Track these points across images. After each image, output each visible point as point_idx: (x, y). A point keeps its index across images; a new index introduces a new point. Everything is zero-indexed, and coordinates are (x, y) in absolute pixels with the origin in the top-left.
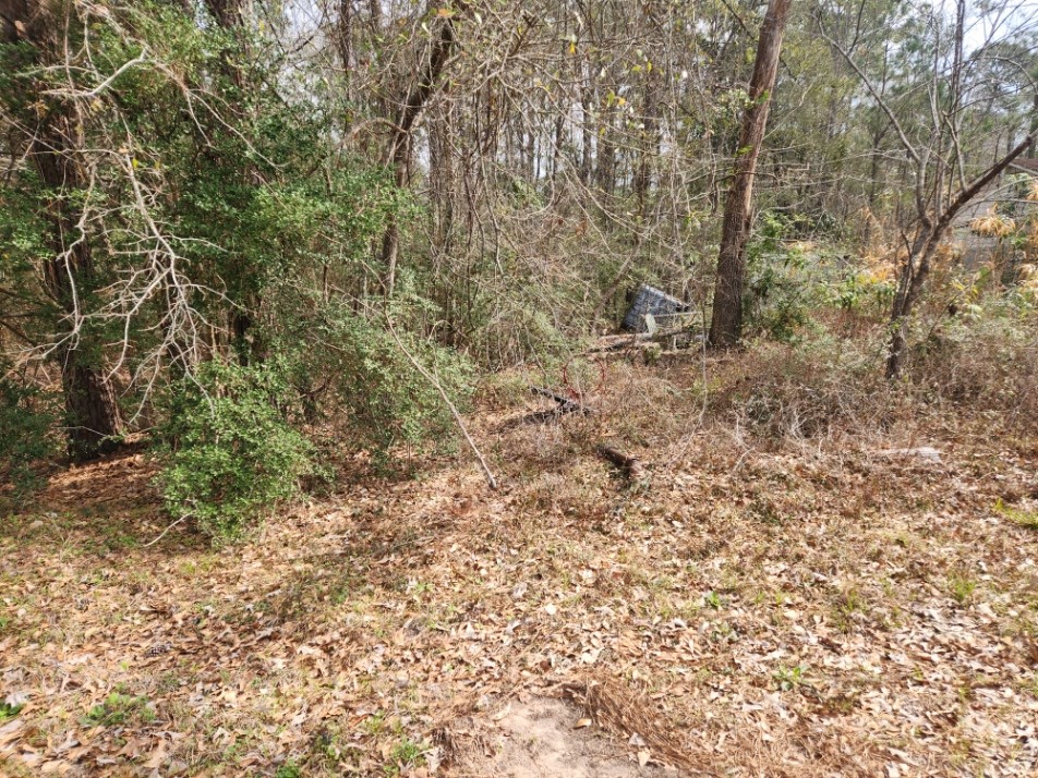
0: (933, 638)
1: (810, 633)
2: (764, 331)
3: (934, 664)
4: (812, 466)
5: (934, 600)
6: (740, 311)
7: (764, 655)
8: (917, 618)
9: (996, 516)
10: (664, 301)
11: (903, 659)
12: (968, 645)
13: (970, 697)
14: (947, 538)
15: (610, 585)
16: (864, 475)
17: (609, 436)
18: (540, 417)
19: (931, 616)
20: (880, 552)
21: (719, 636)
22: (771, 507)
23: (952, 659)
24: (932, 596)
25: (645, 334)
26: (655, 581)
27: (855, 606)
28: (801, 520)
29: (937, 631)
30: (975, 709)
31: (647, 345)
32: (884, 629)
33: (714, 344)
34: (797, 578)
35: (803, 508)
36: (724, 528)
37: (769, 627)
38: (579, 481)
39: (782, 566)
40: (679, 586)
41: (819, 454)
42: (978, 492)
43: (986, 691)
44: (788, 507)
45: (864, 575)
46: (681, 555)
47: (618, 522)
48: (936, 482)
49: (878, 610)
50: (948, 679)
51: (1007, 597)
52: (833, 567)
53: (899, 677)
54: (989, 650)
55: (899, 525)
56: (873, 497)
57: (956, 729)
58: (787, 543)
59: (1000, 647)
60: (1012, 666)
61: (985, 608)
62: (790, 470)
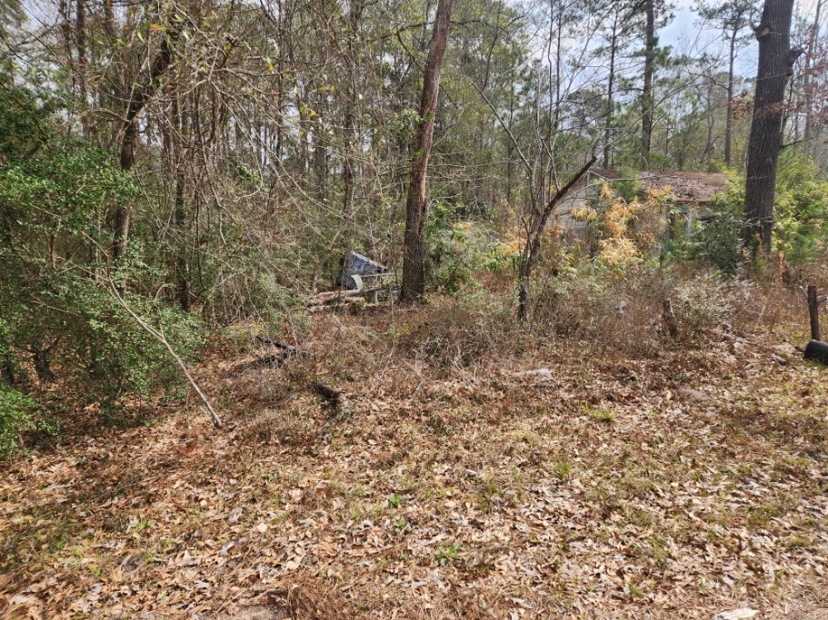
0: (544, 508)
1: (463, 517)
2: (439, 288)
3: (545, 529)
4: (470, 388)
5: (545, 480)
6: (422, 273)
7: (430, 539)
8: (534, 495)
9: (585, 415)
10: (368, 264)
11: (524, 527)
12: (566, 511)
13: (565, 550)
14: (555, 433)
15: (314, 500)
16: (504, 392)
17: (322, 375)
18: (267, 361)
19: (543, 493)
20: (512, 449)
21: (397, 530)
22: (440, 421)
23: (556, 522)
24: (544, 477)
25: (354, 291)
26: (350, 492)
27: (494, 492)
28: (462, 430)
29: (547, 503)
30: (568, 558)
31: (355, 299)
32: (512, 506)
33: (403, 298)
34: (455, 475)
35: (462, 421)
36: (407, 441)
37: (434, 516)
38: (296, 414)
39: (446, 467)
40: (369, 493)
41: (474, 379)
42: (574, 398)
43: (575, 544)
44: (452, 420)
45: (501, 467)
46: (373, 467)
47: (325, 445)
48: (550, 394)
49: (509, 492)
50: (552, 538)
51: (590, 472)
52: (481, 464)
53: (522, 543)
54: (579, 512)
55: (525, 427)
56: (509, 408)
57: (556, 575)
58: (450, 448)
59: (586, 509)
60: (592, 522)
61: (576, 482)
62: (454, 392)
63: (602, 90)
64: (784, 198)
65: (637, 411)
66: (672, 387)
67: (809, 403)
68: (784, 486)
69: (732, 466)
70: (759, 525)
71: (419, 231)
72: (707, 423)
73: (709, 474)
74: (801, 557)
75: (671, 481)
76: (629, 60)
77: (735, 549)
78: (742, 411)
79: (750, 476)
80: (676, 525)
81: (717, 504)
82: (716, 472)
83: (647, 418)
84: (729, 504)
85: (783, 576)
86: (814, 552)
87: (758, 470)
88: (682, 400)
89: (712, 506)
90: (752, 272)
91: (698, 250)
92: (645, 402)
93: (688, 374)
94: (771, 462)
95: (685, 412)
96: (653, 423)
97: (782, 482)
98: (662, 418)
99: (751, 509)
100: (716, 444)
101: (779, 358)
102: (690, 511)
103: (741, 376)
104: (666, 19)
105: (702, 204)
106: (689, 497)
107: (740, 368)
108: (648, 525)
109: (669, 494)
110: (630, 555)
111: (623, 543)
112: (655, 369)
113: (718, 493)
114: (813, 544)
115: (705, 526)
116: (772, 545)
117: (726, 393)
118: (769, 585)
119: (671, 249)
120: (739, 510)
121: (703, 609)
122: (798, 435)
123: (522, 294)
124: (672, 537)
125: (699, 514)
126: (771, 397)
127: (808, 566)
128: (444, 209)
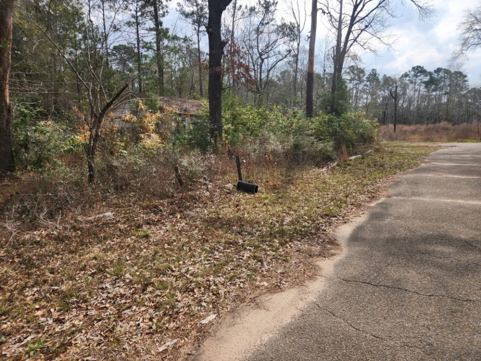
0: (107, 297)
1: (49, 319)
2: (29, 167)
3: (107, 308)
4: (55, 233)
5: (108, 279)
7: (22, 342)
8: (100, 290)
9: (134, 235)
11: (93, 312)
12: (121, 294)
13: (119, 317)
14: (115, 250)
16: (81, 231)
19: (106, 287)
20: (85, 266)
22: (30, 259)
23: (114, 303)
24: (107, 278)
27: (72, 296)
28: (48, 261)
29: (109, 293)
30: (121, 321)
32: (85, 301)
34: (43, 293)
35: (48, 256)
37: (25, 325)
39: (35, 289)
41: (58, 226)
42: (127, 227)
43: (126, 311)
44: (40, 257)
45: (77, 279)
48: (112, 227)
49: (83, 293)
50: (112, 313)
51: (136, 268)
52: (63, 280)
53: (90, 321)
54: (128, 293)
55: (96, 250)
56: (85, 241)
57: (113, 334)
58: (39, 276)
59: (133, 289)
60: (137, 296)
61: (128, 275)
62: (42, 237)
63: (133, 46)
64: (227, 115)
65: (163, 227)
66: (181, 212)
67: (239, 210)
68: (229, 251)
69: (207, 247)
70: (218, 272)
71: (7, 127)
72: (196, 227)
73: (197, 253)
74: (235, 282)
75: (179, 261)
76: (146, 32)
77: (207, 287)
78: (211, 218)
79: (215, 249)
80: (180, 284)
81: (200, 267)
82: (200, 251)
83: (168, 231)
84: (206, 265)
85: (228, 294)
86: (239, 278)
87: (218, 245)
88: (185, 218)
89: (198, 269)
90: (215, 151)
91: (191, 140)
92: (167, 222)
93: (188, 204)
94: (223, 240)
95: (186, 224)
96: (171, 232)
97: (227, 249)
98: (175, 229)
99: (215, 265)
100: (200, 237)
101: (227, 191)
102: (187, 274)
103: (212, 201)
104: (164, 13)
105: (191, 116)
106: (187, 267)
107: (211, 198)
108: (166, 288)
109: (178, 268)
110: (156, 308)
111: (153, 302)
112: (172, 203)
113: (201, 261)
114: (239, 274)
115: (195, 279)
116: (223, 280)
117: (206, 211)
118: (222, 300)
119: (178, 139)
120: (210, 267)
121: (192, 323)
122: (234, 226)
123: (90, 167)
124: (178, 290)
125: (191, 275)
126: (224, 209)
127: (237, 285)
128: (26, 111)
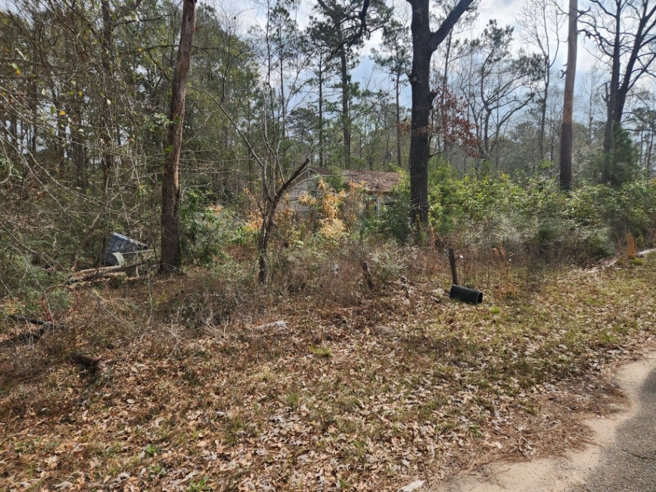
0: (279, 433)
1: (212, 453)
2: (195, 260)
3: (279, 449)
4: (221, 343)
5: (280, 410)
6: (179, 249)
7: (183, 478)
8: (271, 423)
9: (311, 353)
10: (128, 242)
11: (263, 452)
12: (295, 432)
13: (294, 463)
14: (288, 371)
15: (70, 464)
16: (249, 343)
17: (82, 345)
18: (23, 338)
19: (278, 420)
20: (254, 388)
21: (152, 476)
22: (194, 374)
23: (288, 443)
24: (279, 407)
25: (116, 267)
26: (107, 450)
27: (239, 427)
28: (213, 378)
29: (281, 428)
30: (296, 469)
31: (116, 274)
32: (254, 436)
33: (162, 271)
34: (207, 419)
35: (213, 371)
36: (164, 395)
37: (187, 457)
38: (54, 385)
39: (199, 412)
40: (126, 448)
41: (224, 335)
42: (303, 342)
43: (302, 456)
44: (205, 372)
45: (245, 405)
46: (131, 424)
47: (83, 411)
48: (285, 340)
50: (285, 455)
51: (314, 398)
52: (229, 405)
53: (260, 463)
54: (305, 431)
55: (266, 369)
56: (253, 356)
57: (287, 485)
58: (203, 396)
59: (311, 427)
60: (315, 437)
61: (304, 407)
62: (207, 348)
63: (314, 109)
64: (434, 190)
65: (347, 346)
66: (370, 325)
67: (453, 327)
68: (440, 387)
69: (408, 378)
70: (425, 418)
71: (174, 214)
72: (392, 349)
73: (394, 386)
74: (450, 436)
75: (369, 396)
76: (332, 89)
77: (410, 438)
78: (413, 337)
79: (419, 383)
80: (372, 428)
81: (399, 407)
82: (398, 384)
83: (353, 350)
84: (406, 406)
85: (440, 452)
86: (457, 431)
87: (424, 378)
88: (376, 334)
89: (396, 409)
90: (418, 242)
91: (384, 226)
92: (353, 338)
93: (380, 315)
94: (432, 372)
95: (378, 343)
96: (358, 353)
97: (437, 385)
98: (364, 349)
99: (420, 407)
100: (397, 363)
101: (436, 299)
102: (381, 416)
103: (414, 313)
104: (354, 63)
105: (385, 193)
106: (381, 405)
107: (413, 308)
108: (352, 431)
109: (368, 405)
110: (341, 458)
111: (336, 449)
112: (359, 313)
113: (399, 399)
114: (456, 426)
115: (391, 424)
116: (433, 430)
117: (405, 327)
118: (432, 460)
119: (367, 225)
120: (413, 409)
121: (390, 488)
122: (447, 351)
123: (262, 262)
124: (369, 437)
125: (387, 417)
126: (431, 326)
127: (454, 442)
128: (196, 196)
